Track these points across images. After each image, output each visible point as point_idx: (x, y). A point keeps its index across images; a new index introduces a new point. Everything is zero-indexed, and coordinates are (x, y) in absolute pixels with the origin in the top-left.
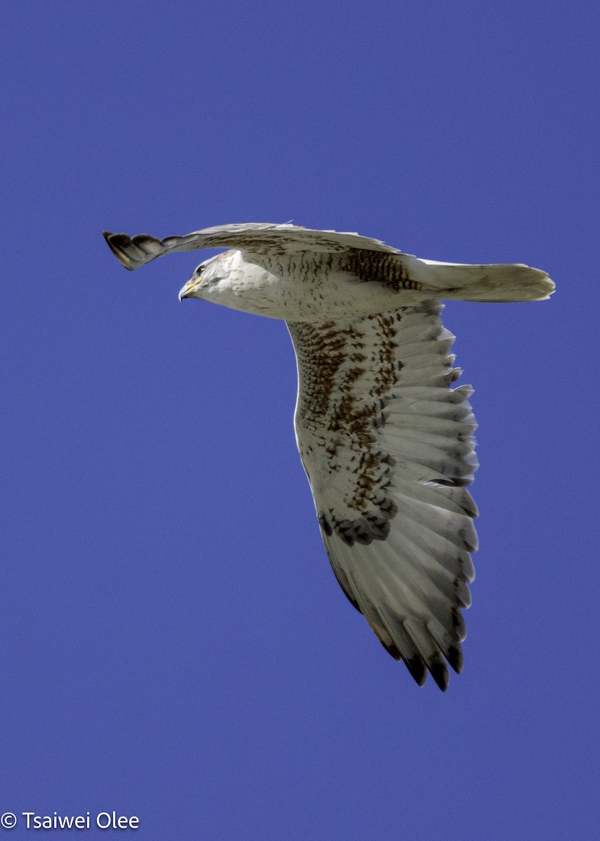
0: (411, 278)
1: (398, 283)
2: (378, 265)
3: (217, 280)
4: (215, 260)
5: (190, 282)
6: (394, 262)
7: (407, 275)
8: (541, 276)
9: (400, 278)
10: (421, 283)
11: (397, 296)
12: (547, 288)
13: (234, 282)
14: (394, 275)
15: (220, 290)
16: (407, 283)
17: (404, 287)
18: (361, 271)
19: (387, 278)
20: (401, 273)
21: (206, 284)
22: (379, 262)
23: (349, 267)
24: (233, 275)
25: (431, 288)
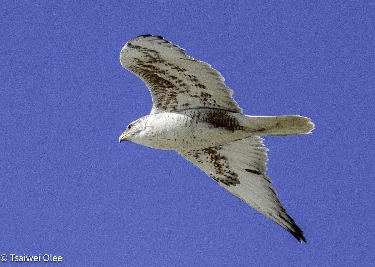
0: (240, 124)
1: (233, 127)
2: (222, 119)
3: (139, 132)
4: (137, 121)
5: (125, 132)
6: (231, 117)
7: (238, 123)
8: (307, 121)
9: (234, 125)
10: (245, 127)
11: (233, 134)
12: (310, 127)
13: (148, 133)
14: (231, 123)
15: (141, 137)
16: (238, 127)
17: (237, 129)
18: (214, 122)
19: (227, 125)
20: (235, 122)
21: (133, 133)
22: (223, 117)
23: (208, 121)
24: (148, 129)
25: (251, 130)
